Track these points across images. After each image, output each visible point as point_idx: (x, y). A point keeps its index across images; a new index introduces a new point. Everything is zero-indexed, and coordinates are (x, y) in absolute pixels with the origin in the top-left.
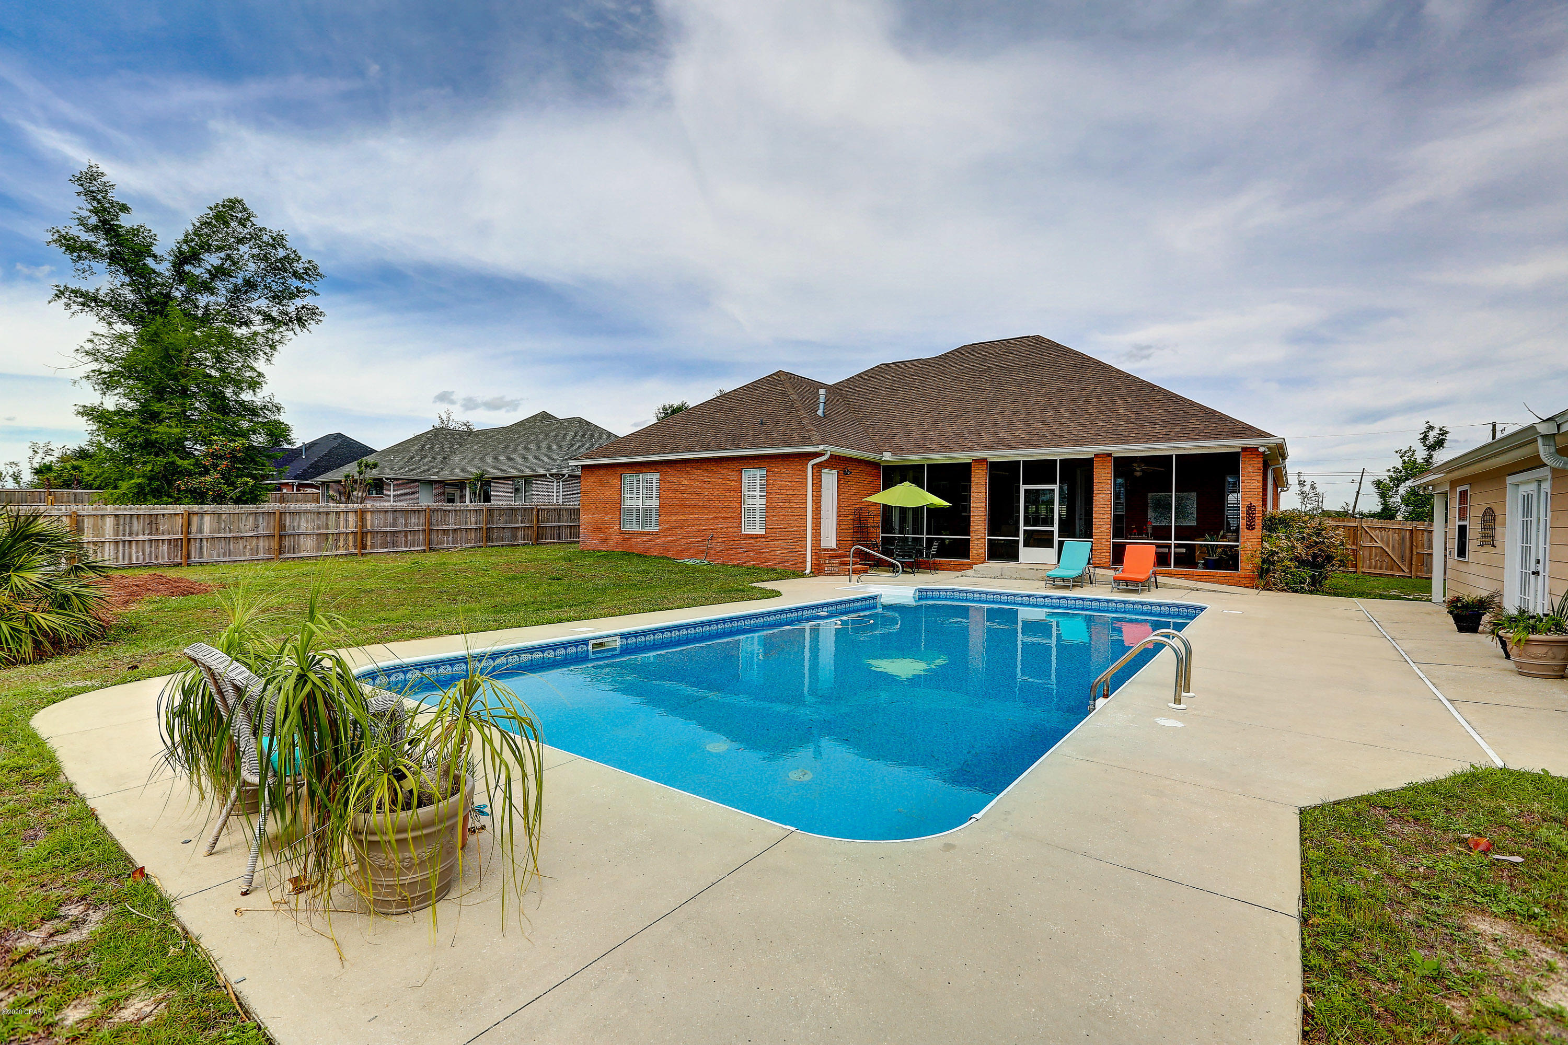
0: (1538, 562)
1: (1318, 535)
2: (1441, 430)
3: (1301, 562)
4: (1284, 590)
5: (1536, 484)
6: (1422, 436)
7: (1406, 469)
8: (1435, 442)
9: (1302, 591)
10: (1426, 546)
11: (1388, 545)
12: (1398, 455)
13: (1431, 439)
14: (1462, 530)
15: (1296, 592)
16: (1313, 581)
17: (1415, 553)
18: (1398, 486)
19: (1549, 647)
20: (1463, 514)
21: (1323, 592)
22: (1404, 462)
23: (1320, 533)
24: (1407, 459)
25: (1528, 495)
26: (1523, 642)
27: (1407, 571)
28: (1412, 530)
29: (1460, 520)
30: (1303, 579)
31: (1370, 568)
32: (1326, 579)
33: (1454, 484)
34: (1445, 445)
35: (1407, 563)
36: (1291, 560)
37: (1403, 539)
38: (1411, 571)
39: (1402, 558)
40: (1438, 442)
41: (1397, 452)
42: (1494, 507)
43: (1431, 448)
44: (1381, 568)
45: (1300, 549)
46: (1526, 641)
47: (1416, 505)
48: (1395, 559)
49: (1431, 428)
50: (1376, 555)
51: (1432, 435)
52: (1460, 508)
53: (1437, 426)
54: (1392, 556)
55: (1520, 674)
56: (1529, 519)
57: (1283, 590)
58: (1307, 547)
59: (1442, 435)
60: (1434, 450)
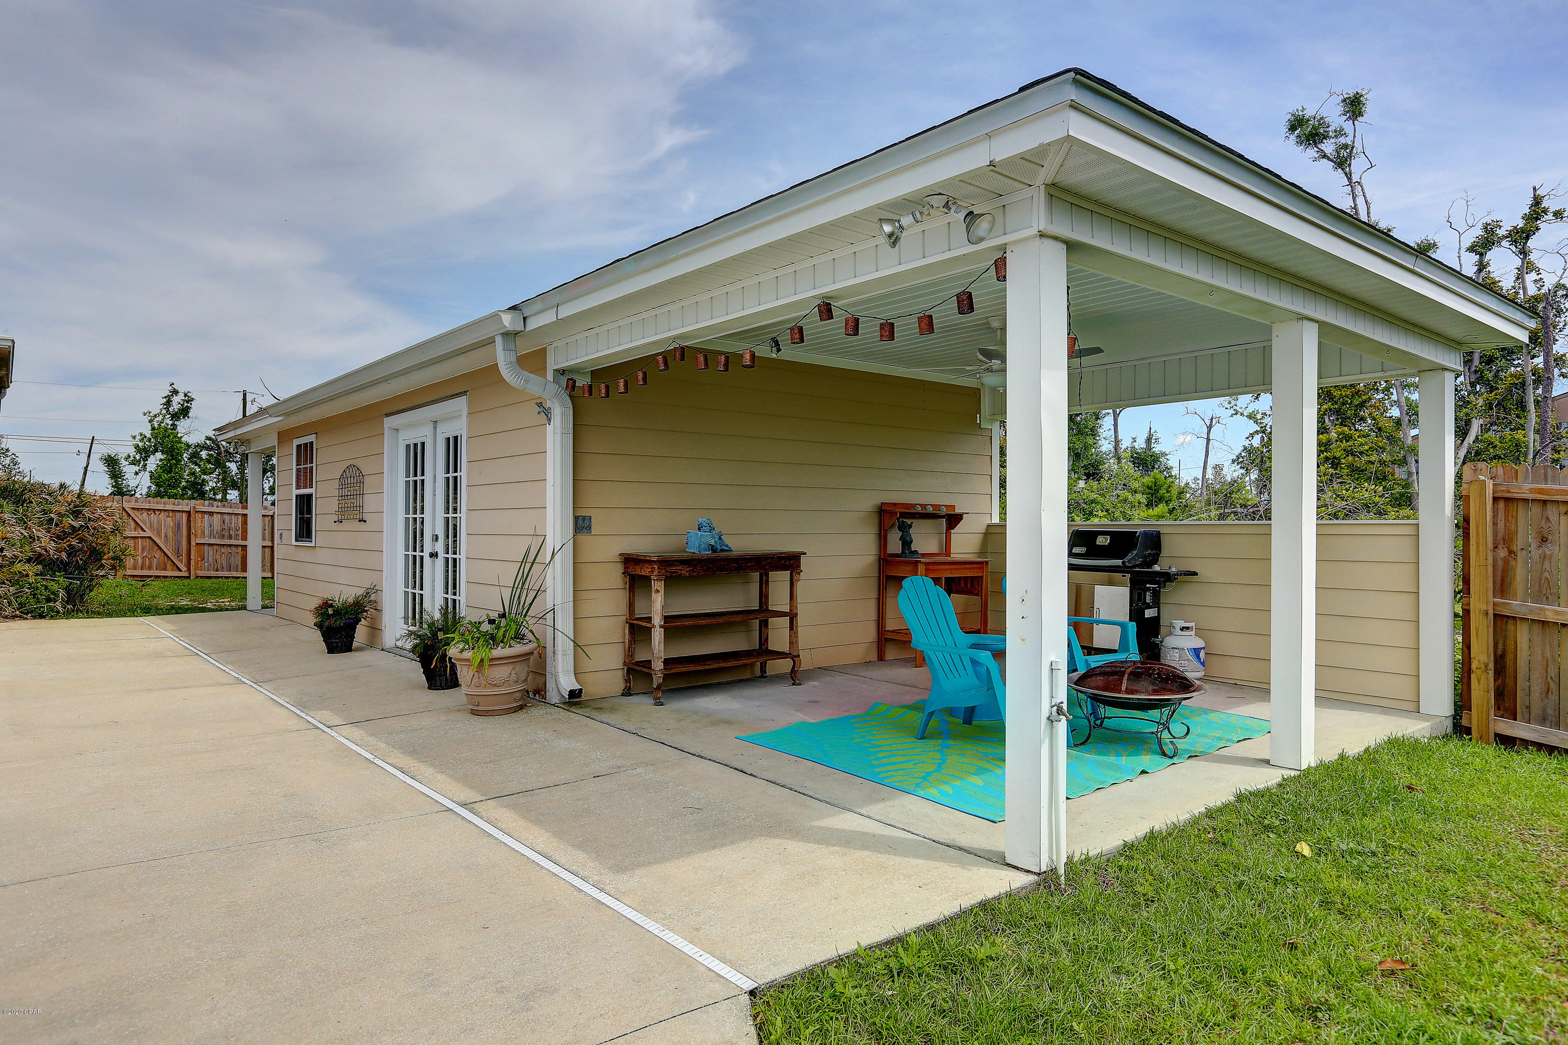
0: (436, 538)
1: (76, 514)
2: (186, 395)
3: (48, 565)
4: (16, 616)
5: (431, 426)
6: (165, 400)
7: (156, 438)
8: (179, 410)
9: (54, 615)
10: (206, 532)
11: (159, 534)
12: (147, 418)
13: (175, 407)
14: (304, 503)
15: (41, 616)
16: (69, 597)
17: (193, 543)
18: (145, 459)
19: (511, 666)
20: (305, 477)
21: (87, 612)
22: (153, 429)
23: (80, 512)
24: (156, 425)
25: (416, 445)
26: (486, 663)
27: (184, 568)
28: (189, 512)
29: (298, 487)
30: (53, 593)
31: (135, 568)
32: (91, 591)
33: (284, 436)
34: (190, 415)
35: (184, 558)
36: (29, 561)
37: (178, 526)
38: (189, 570)
39: (178, 553)
40: (183, 410)
41: (145, 414)
42: (360, 463)
43: (175, 416)
44: (150, 568)
45: (46, 543)
46: (491, 660)
47: (169, 485)
48: (168, 553)
49: (175, 392)
50: (143, 549)
51: (177, 400)
52: (298, 471)
53: (182, 389)
54: (165, 550)
55: (474, 713)
56: (419, 478)
57: (14, 617)
58: (59, 537)
59: (188, 402)
60: (178, 419)
